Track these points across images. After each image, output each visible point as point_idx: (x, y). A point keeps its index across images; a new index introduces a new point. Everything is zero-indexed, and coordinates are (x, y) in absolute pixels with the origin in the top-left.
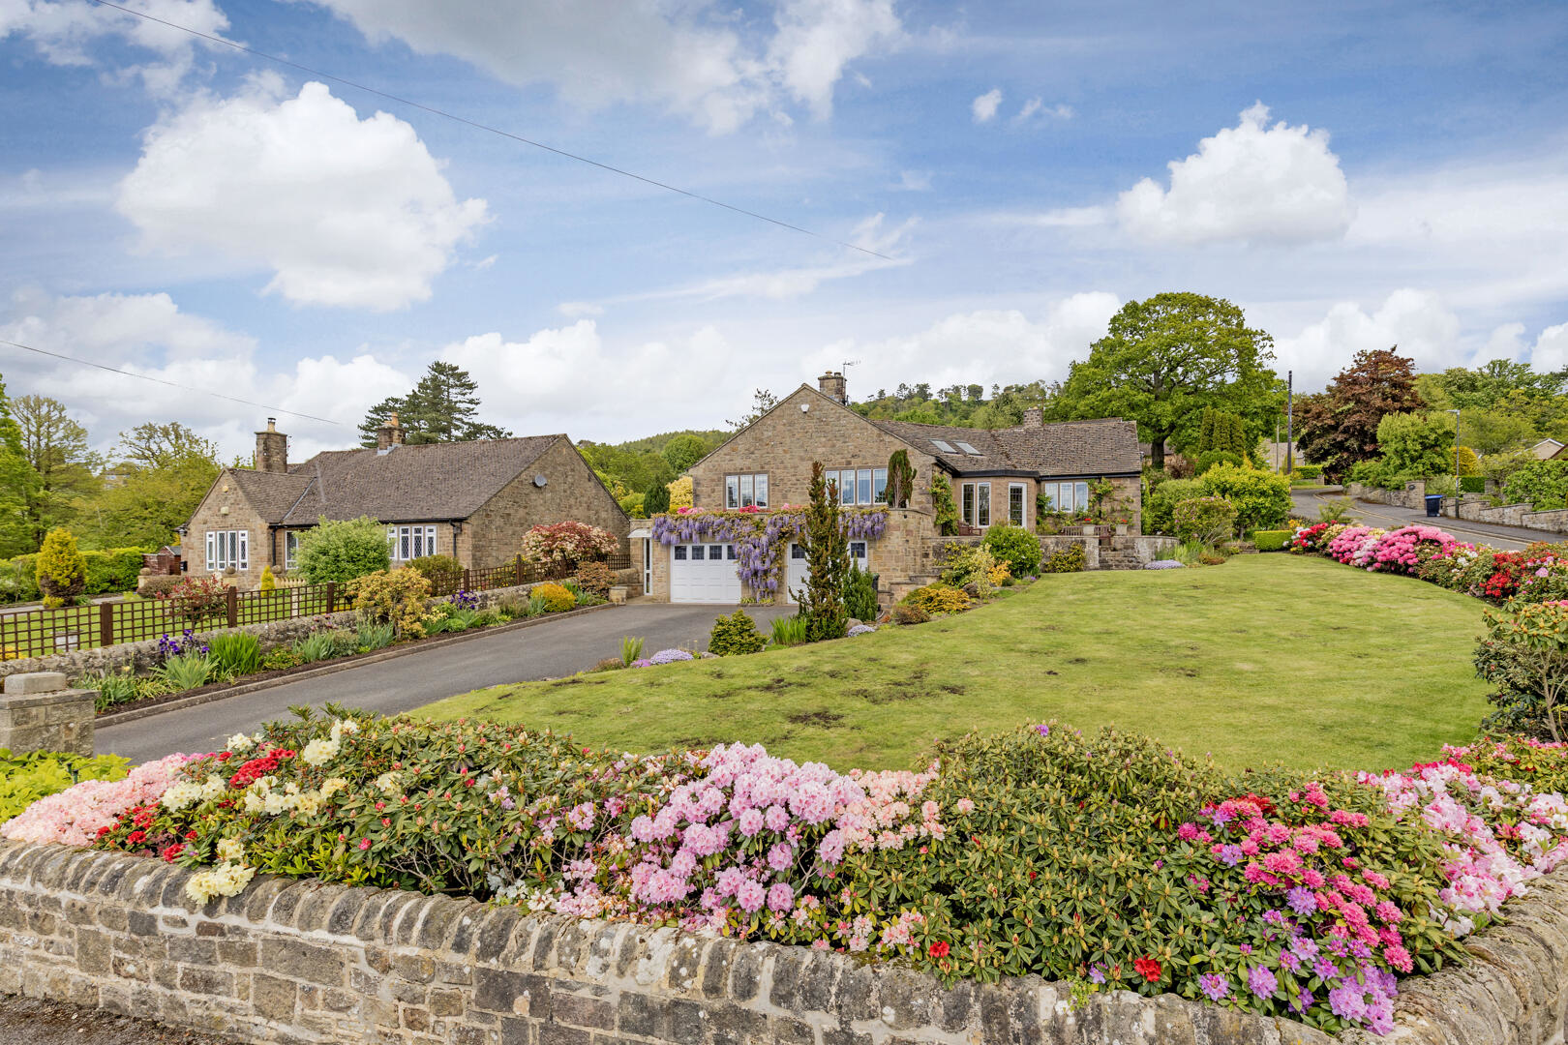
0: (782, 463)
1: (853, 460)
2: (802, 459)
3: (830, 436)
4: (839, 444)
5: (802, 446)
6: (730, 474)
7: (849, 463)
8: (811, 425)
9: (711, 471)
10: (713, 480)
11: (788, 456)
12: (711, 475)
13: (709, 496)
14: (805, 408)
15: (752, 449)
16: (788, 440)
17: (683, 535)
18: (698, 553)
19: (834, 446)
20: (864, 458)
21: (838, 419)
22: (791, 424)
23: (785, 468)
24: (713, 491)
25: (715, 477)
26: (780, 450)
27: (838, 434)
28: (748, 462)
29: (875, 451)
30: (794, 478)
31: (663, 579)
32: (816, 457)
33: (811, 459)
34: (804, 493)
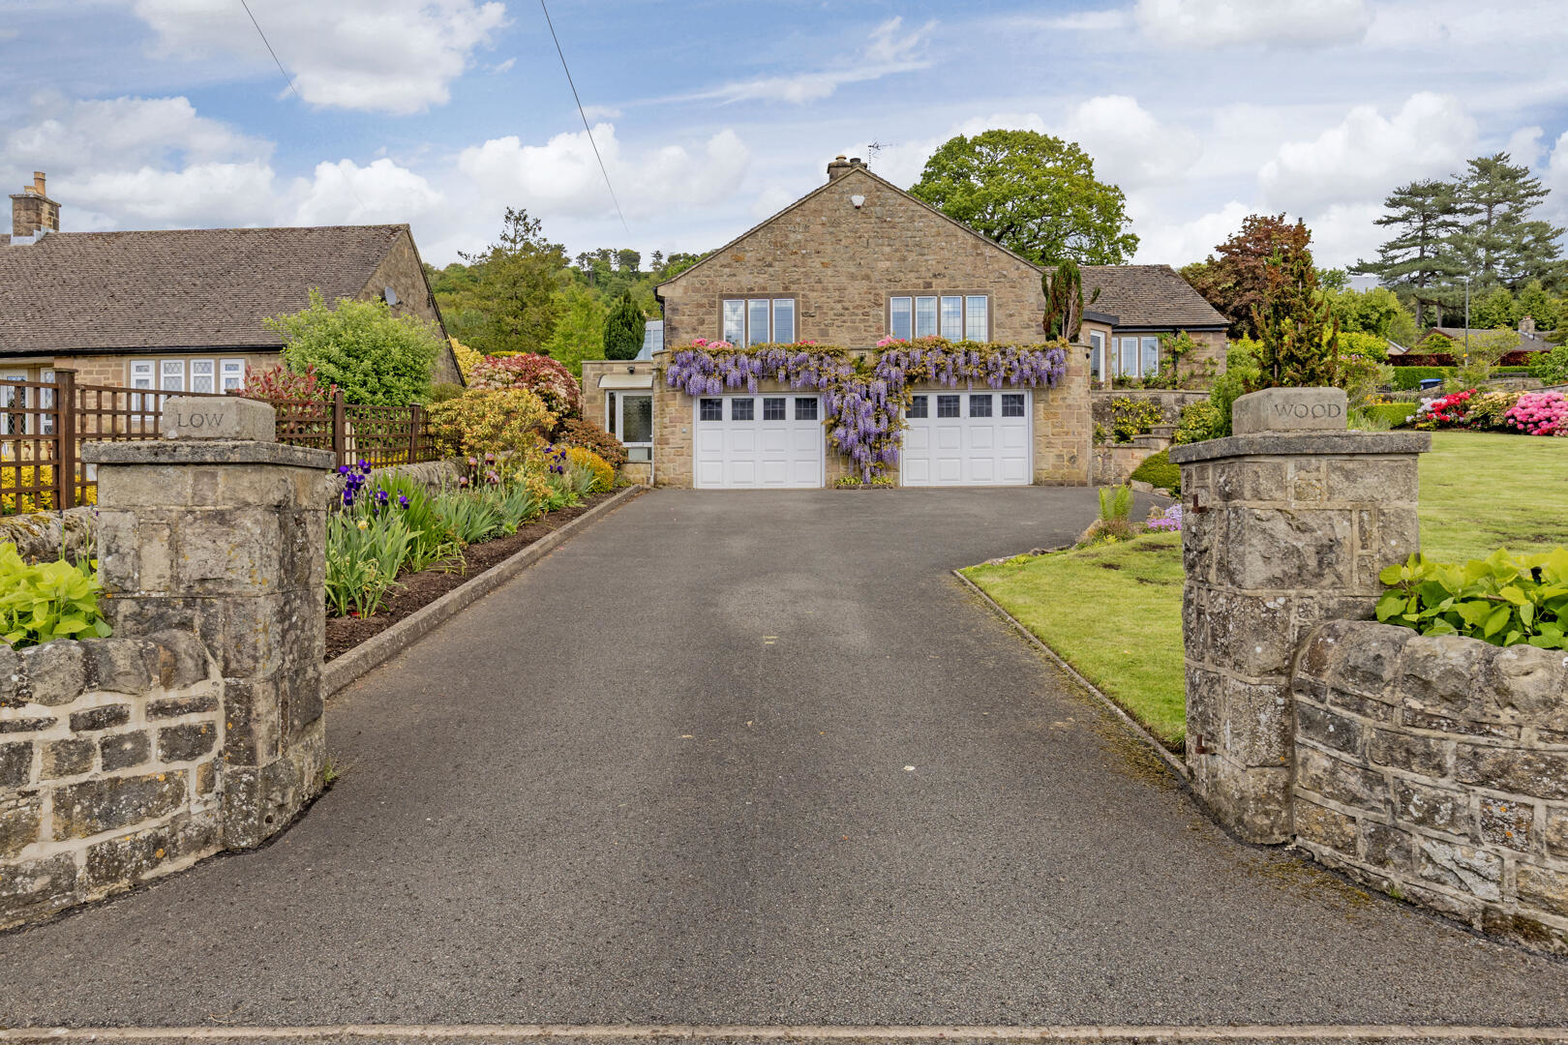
0: (819, 282)
1: (935, 282)
2: (853, 277)
3: (898, 244)
4: (912, 257)
5: (852, 258)
6: (730, 297)
7: (929, 285)
8: (866, 227)
9: (696, 290)
10: (702, 306)
11: (829, 272)
12: (697, 297)
13: (694, 330)
14: (858, 200)
15: (769, 259)
16: (829, 249)
17: (730, 380)
18: (743, 411)
19: (904, 259)
20: (953, 278)
21: (912, 220)
22: (835, 223)
23: (825, 289)
24: (702, 322)
25: (705, 301)
26: (815, 263)
27: (910, 242)
28: (761, 280)
29: (969, 269)
30: (839, 306)
31: (685, 451)
32: (876, 276)
33: (867, 277)
34: (856, 329)
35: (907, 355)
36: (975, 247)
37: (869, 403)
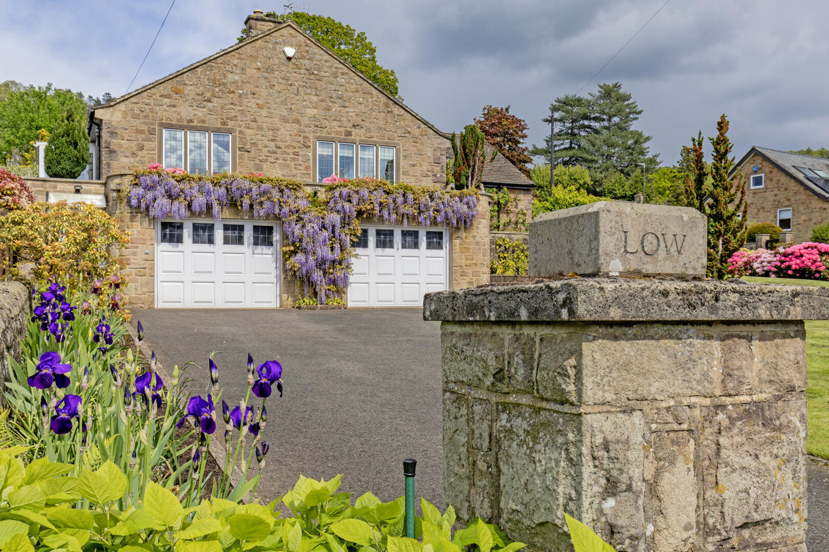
0: (255, 121)
1: (354, 131)
2: (284, 120)
3: (323, 95)
4: (335, 108)
5: (284, 103)
6: (170, 127)
7: (349, 134)
8: (297, 78)
9: (136, 117)
10: (142, 132)
11: (264, 112)
12: (137, 123)
13: (134, 154)
14: (290, 51)
15: (208, 95)
16: (264, 92)
17: (196, 206)
19: (328, 109)
20: (368, 130)
21: (335, 75)
22: (269, 70)
23: (260, 128)
24: (141, 148)
25: (145, 127)
26: (252, 103)
27: (334, 94)
28: (201, 113)
29: (381, 123)
30: (272, 144)
31: (148, 271)
32: (304, 121)
33: (297, 121)
34: (288, 166)
35: (357, 192)
36: (387, 106)
37: (325, 234)
